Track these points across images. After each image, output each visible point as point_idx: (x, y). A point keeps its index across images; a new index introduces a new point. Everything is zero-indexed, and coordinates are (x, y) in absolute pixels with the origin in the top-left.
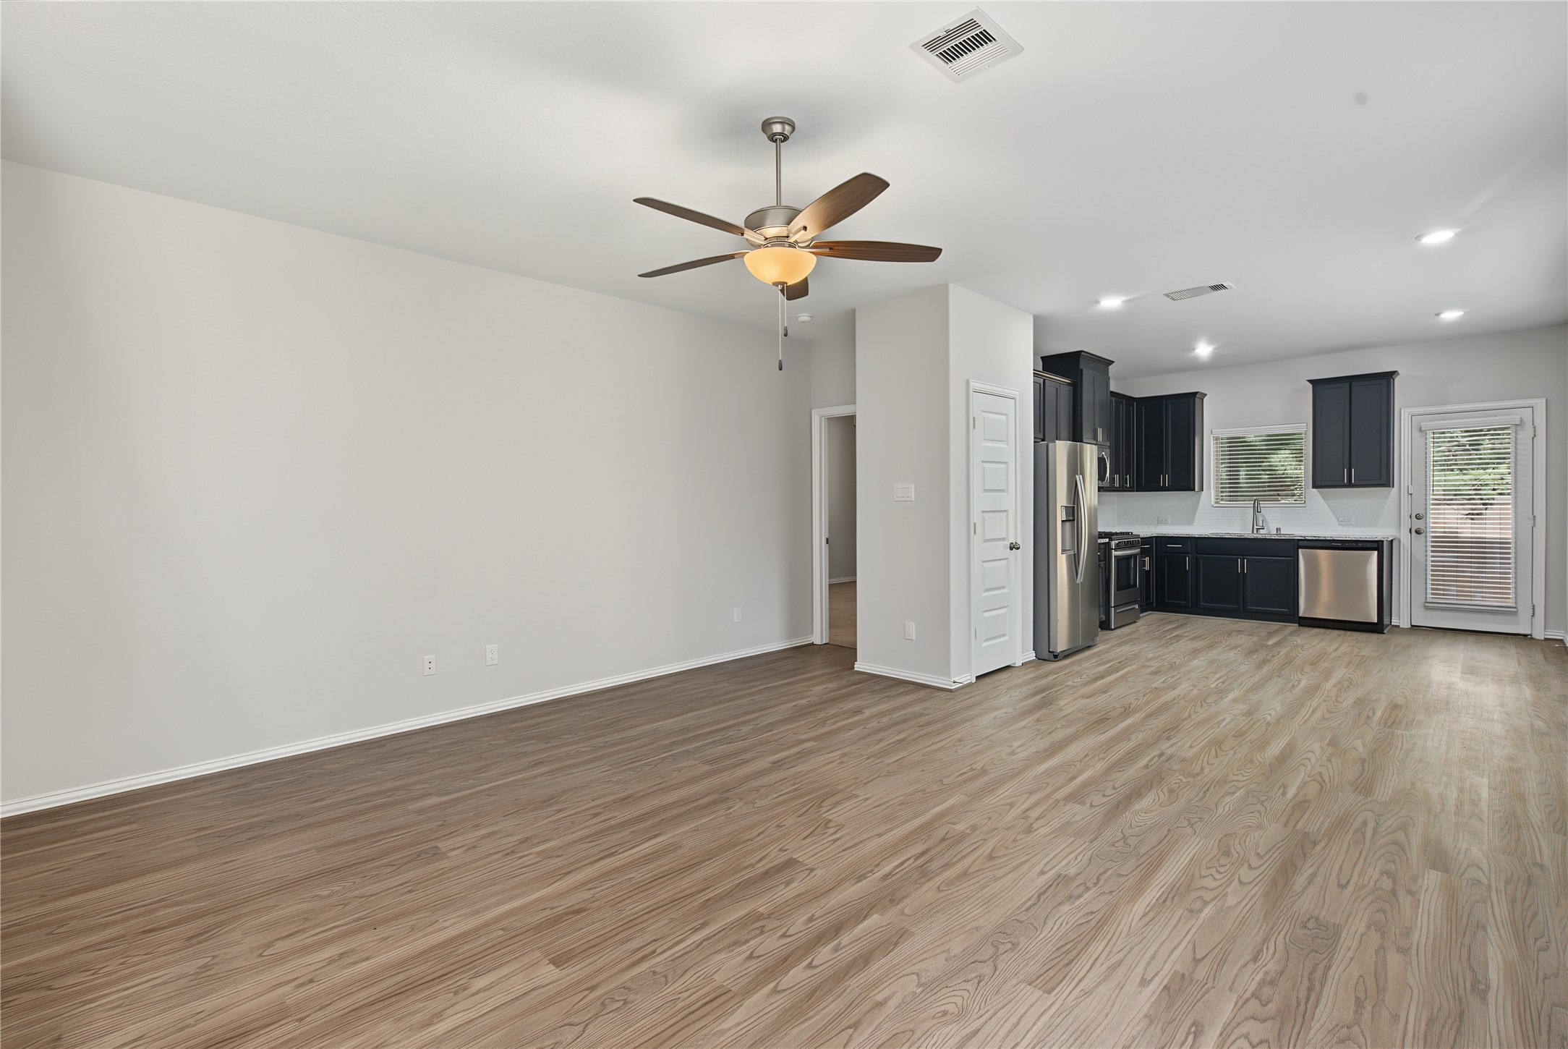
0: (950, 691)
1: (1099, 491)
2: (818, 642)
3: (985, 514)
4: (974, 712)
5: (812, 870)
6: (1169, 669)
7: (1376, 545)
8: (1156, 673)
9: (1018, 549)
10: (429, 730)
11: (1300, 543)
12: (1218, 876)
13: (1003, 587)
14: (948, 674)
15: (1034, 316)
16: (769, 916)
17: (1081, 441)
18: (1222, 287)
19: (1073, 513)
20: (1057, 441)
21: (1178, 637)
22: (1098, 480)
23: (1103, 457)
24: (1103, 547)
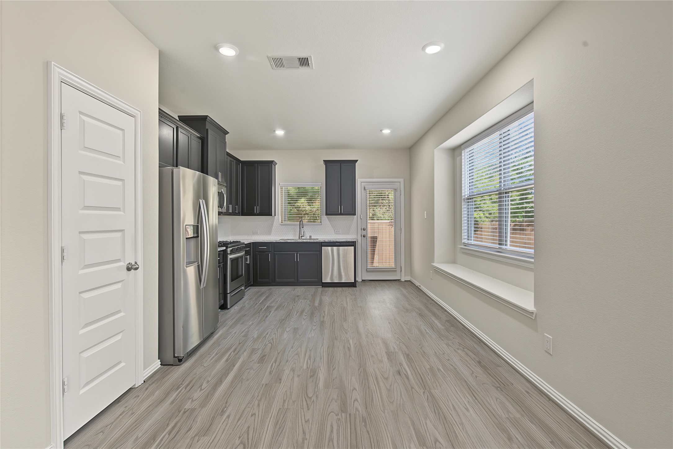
1: (219, 214)
7: (353, 244)
11: (323, 244)
17: (207, 174)
19: (198, 233)
22: (218, 207)
23: (222, 192)
24: (222, 252)
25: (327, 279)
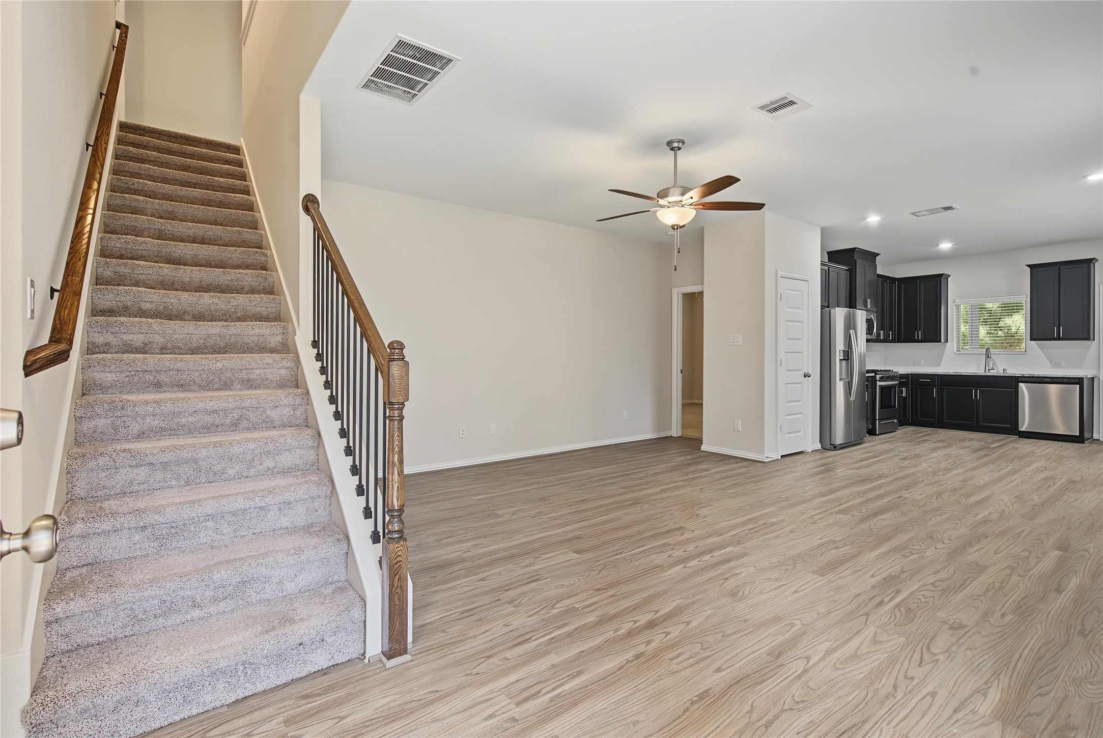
0: (765, 462)
1: (867, 342)
2: (675, 435)
3: (787, 354)
4: (780, 473)
5: (693, 531)
6: (914, 457)
7: (1079, 381)
8: (904, 459)
9: (810, 376)
10: (471, 467)
11: (1020, 379)
12: (923, 545)
13: (799, 401)
14: (763, 453)
15: (822, 229)
16: (675, 545)
17: (856, 308)
18: (949, 208)
19: (848, 356)
20: (837, 308)
21: (924, 441)
22: (867, 334)
23: (871, 319)
24: (870, 379)
25: (1024, 428)
